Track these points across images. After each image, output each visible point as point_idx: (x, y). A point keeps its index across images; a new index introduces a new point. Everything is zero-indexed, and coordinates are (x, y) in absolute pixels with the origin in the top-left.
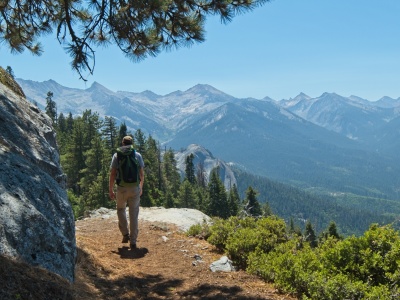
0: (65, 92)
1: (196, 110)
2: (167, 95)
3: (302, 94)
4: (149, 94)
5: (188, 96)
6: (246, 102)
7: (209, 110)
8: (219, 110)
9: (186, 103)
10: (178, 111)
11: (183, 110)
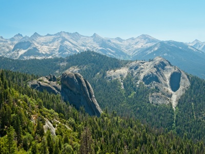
0: (82, 37)
1: (142, 46)
2: (127, 40)
3: (196, 40)
4: (118, 39)
5: (138, 40)
6: (169, 42)
7: (148, 46)
8: (155, 46)
9: (136, 43)
10: (133, 47)
11: (135, 47)
